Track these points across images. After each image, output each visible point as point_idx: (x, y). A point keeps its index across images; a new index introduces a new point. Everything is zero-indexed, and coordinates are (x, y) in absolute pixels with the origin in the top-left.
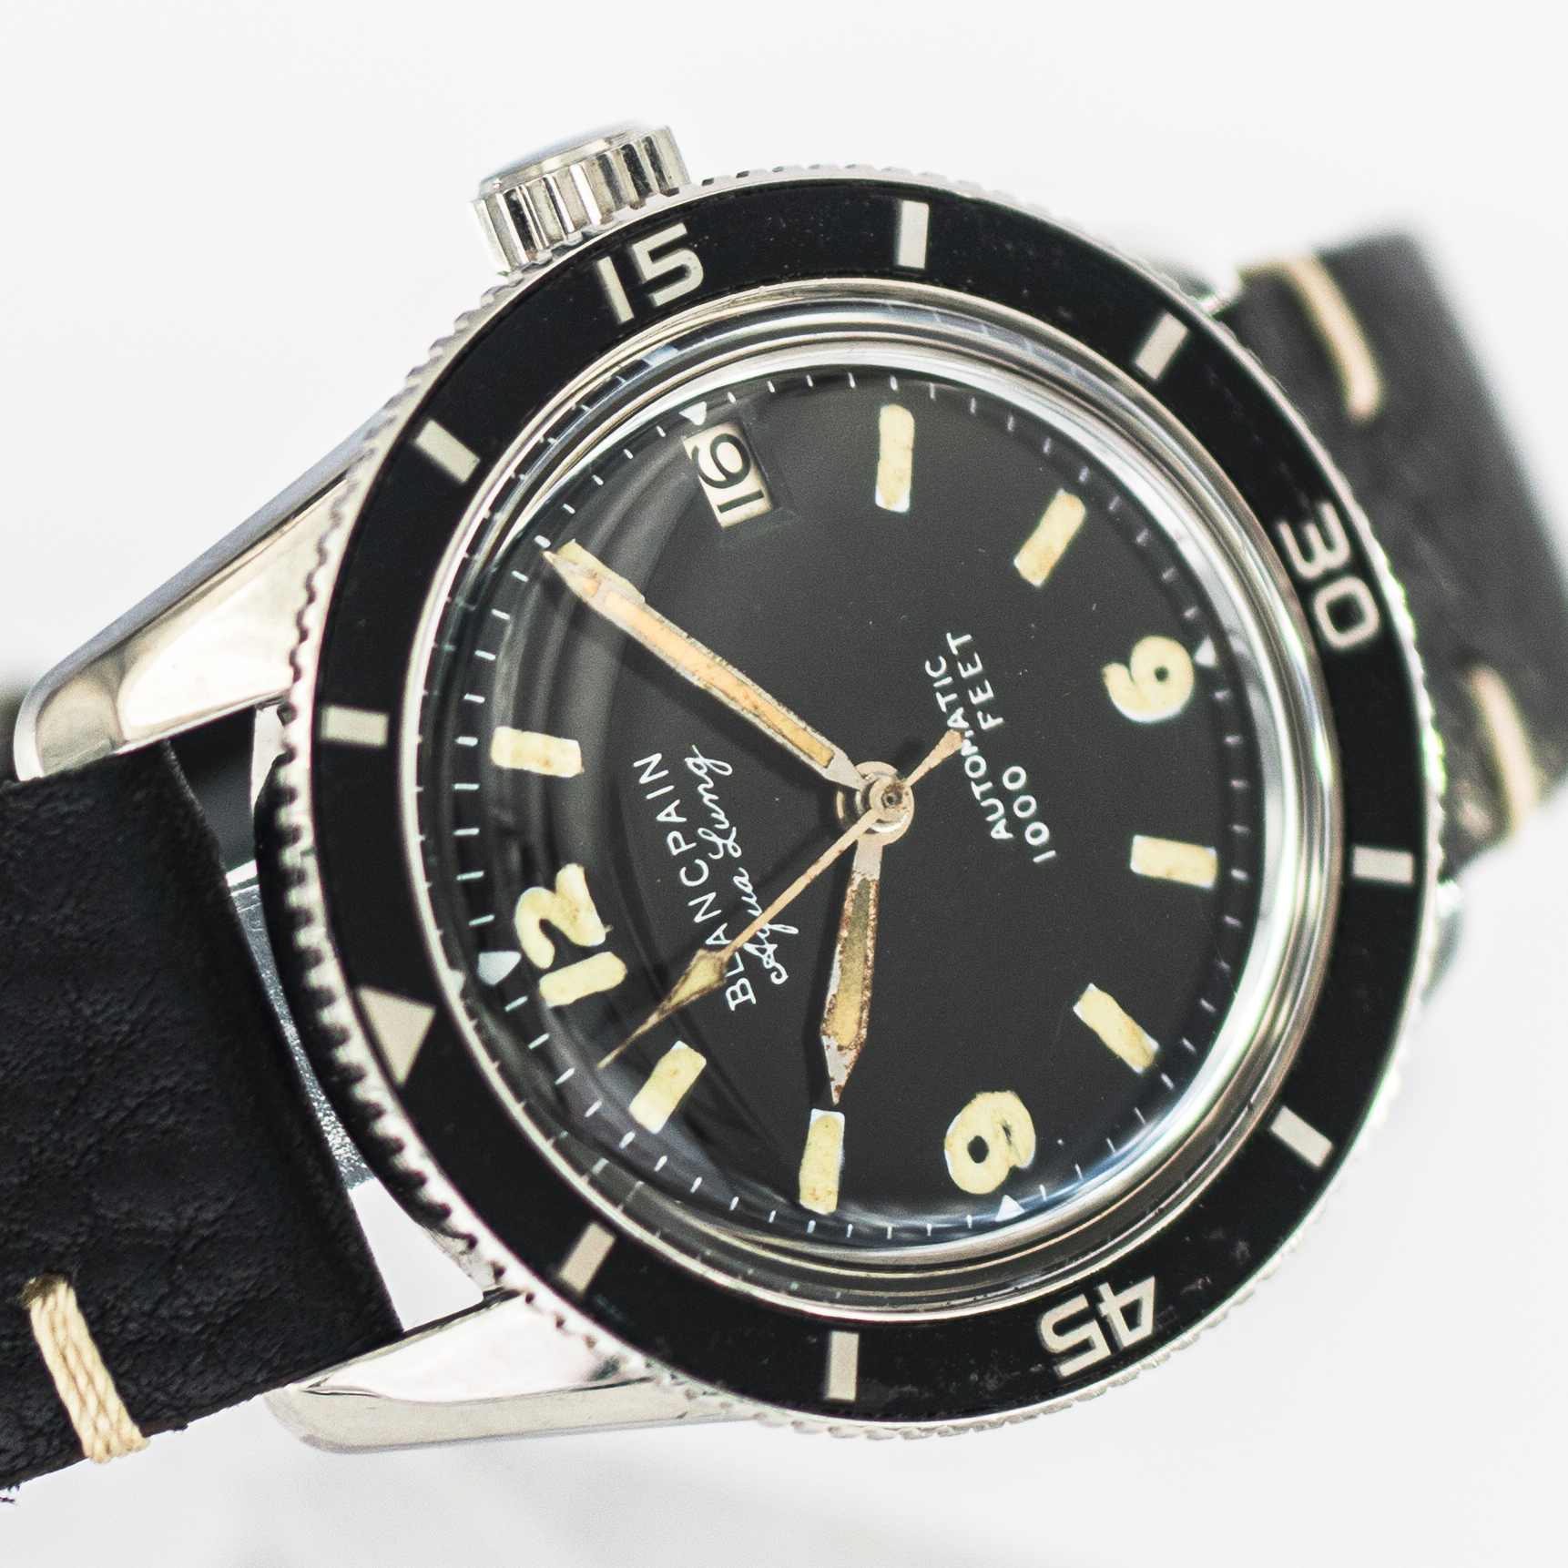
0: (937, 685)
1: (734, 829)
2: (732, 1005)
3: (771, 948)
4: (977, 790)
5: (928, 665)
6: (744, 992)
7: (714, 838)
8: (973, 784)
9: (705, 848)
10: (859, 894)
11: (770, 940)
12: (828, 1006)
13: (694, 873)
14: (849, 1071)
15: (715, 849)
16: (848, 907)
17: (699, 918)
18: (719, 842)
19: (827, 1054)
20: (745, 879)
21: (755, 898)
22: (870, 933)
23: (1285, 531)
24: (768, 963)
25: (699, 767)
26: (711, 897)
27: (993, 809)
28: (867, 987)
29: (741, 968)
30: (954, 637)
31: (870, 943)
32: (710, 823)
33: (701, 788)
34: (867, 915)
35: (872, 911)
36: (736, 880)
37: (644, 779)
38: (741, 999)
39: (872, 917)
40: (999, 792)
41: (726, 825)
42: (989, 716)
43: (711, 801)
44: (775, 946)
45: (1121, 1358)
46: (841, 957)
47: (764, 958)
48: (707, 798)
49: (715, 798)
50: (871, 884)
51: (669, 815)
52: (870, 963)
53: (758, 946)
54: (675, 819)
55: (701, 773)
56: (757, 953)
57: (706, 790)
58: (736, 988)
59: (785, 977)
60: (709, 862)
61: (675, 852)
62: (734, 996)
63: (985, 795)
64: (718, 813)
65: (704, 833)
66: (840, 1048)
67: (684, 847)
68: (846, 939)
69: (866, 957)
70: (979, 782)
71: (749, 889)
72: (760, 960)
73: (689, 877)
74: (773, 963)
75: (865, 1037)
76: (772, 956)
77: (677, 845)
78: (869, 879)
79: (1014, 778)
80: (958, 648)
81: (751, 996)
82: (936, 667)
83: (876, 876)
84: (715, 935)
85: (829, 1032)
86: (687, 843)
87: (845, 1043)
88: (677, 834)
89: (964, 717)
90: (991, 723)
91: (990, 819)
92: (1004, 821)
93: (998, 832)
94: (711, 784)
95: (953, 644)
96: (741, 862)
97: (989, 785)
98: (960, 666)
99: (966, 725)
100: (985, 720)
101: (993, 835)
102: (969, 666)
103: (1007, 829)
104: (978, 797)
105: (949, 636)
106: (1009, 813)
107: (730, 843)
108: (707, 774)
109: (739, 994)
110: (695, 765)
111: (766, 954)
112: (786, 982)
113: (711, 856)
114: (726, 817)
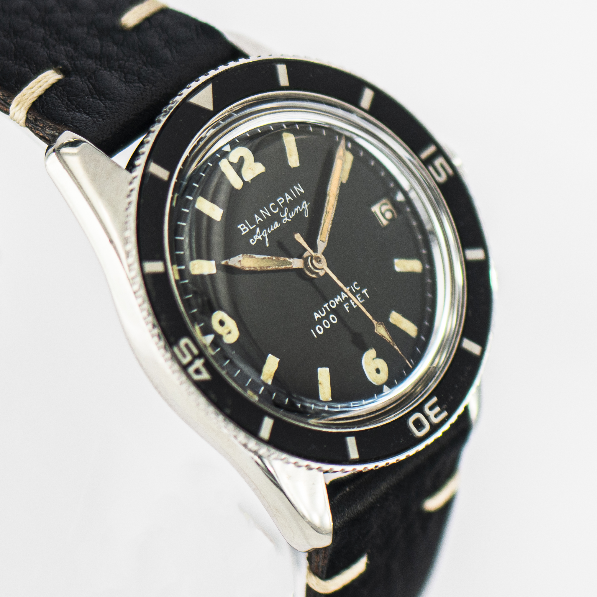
0: (352, 287)
1: (291, 220)
2: (239, 227)
3: (260, 237)
5: (356, 283)
6: (245, 230)
7: (286, 214)
8: (327, 304)
9: (282, 210)
10: (287, 262)
11: (262, 237)
12: (251, 255)
13: (274, 208)
14: (234, 266)
15: (283, 214)
16: (282, 259)
17: (261, 211)
18: (285, 215)
19: (237, 257)
20: (277, 226)
21: (273, 230)
22: (277, 267)
23: (435, 399)
24: (255, 237)
25: (304, 206)
26: (269, 215)
27: (323, 313)
28: (261, 268)
29: (251, 228)
30: (366, 291)
31: (274, 267)
32: (290, 211)
33: (298, 207)
34: (282, 265)
35: (283, 267)
36: (276, 223)
37: (296, 188)
38: (242, 229)
39: (281, 267)
40: (328, 314)
41: (291, 217)
42: (348, 307)
43: (296, 211)
44: (261, 239)
45: (184, 368)
46: (267, 258)
47: (257, 236)
48: (296, 209)
49: (298, 212)
50: (291, 265)
51: (288, 198)
52: (268, 268)
53: (259, 233)
54: (287, 199)
55: (303, 207)
56: (257, 233)
57: (299, 209)
58: (245, 227)
59: (253, 244)
60: (278, 213)
61: (278, 200)
62: (242, 227)
63: (325, 308)
64: (294, 213)
65: (286, 210)
66: (240, 261)
67: (280, 203)
68: (272, 259)
69: (269, 267)
70: (329, 306)
71: (275, 228)
72: (255, 234)
73: (272, 206)
74: (256, 239)
75: (246, 269)
76: (258, 238)
77: (280, 201)
78: (293, 264)
79: (333, 319)
80: (364, 293)
81: (244, 233)
82: (357, 286)
83: (294, 267)
84: (258, 217)
85: (244, 257)
86: (282, 204)
87: (242, 263)
88: (283, 201)
89: (346, 298)
90: (347, 308)
91: (319, 311)
92: (320, 317)
93: (316, 315)
94: (301, 210)
95: (364, 291)
96: (282, 224)
97: (329, 310)
98: (359, 295)
99: (344, 299)
100: (347, 306)
101: (315, 314)
102: (360, 298)
103: (318, 318)
104: (324, 306)
105: (366, 289)
106: (323, 318)
107: (286, 219)
108: (303, 209)
109: (244, 229)
110: (305, 204)
111: (258, 236)
112: (251, 245)
113: (281, 213)
114: (293, 217)
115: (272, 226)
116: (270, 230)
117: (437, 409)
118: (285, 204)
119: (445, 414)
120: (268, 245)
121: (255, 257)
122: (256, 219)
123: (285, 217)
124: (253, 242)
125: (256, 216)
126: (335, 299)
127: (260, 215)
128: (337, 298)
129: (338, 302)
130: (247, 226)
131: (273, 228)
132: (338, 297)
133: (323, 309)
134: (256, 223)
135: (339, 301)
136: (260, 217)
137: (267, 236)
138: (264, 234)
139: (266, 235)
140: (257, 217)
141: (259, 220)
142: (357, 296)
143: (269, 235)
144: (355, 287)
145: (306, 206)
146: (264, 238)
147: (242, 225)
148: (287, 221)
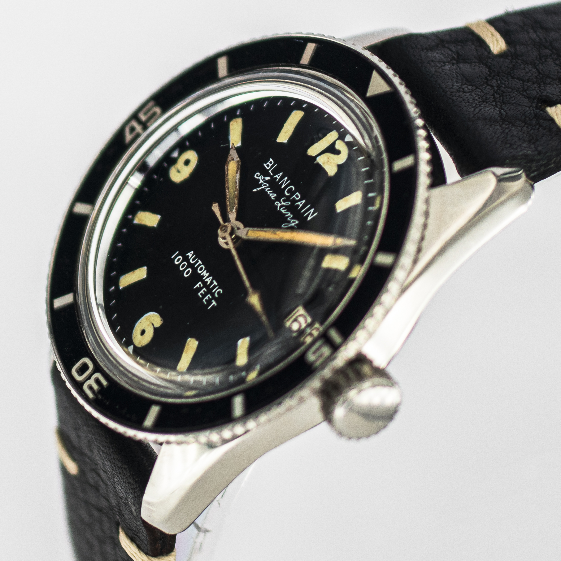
0: (218, 287)
1: (278, 209)
2: (271, 160)
3: (261, 182)
4: (200, 262)
5: (221, 292)
7: (284, 204)
8: (201, 263)
9: (288, 199)
10: (233, 207)
11: (262, 183)
12: (239, 170)
14: (229, 155)
15: (284, 201)
16: (236, 201)
17: (286, 178)
18: (283, 203)
19: (237, 156)
20: (272, 197)
22: (228, 197)
23: (105, 383)
24: (261, 177)
25: (294, 222)
26: (283, 187)
27: (193, 260)
28: (227, 181)
29: (270, 171)
30: (214, 305)
31: (228, 194)
32: (287, 207)
33: (292, 216)
34: (230, 202)
36: (275, 195)
37: (312, 210)
38: (268, 163)
39: (228, 201)
40: (192, 266)
41: (281, 209)
42: (199, 287)
44: (260, 183)
45: (135, 116)
46: (237, 185)
47: (263, 178)
49: (287, 216)
50: (229, 210)
51: (301, 203)
52: (227, 188)
53: (265, 180)
54: (299, 203)
55: (292, 221)
56: (265, 178)
57: (290, 216)
58: (270, 165)
59: (255, 176)
60: (285, 196)
61: (297, 193)
62: (271, 163)
63: (197, 262)
64: (285, 211)
65: (288, 204)
66: (233, 159)
67: (294, 196)
68: (236, 191)
70: (200, 265)
71: (271, 195)
72: (264, 177)
73: (291, 188)
75: (226, 166)
76: (260, 179)
77: (297, 196)
80: (212, 303)
82: (219, 293)
83: (228, 214)
85: (237, 162)
86: (294, 198)
87: (232, 161)
88: (297, 199)
89: (207, 282)
90: (198, 285)
91: (194, 256)
92: (189, 258)
93: (191, 254)
94: (288, 219)
95: (214, 303)
96: (275, 201)
97: (196, 266)
98: (211, 297)
99: (206, 280)
100: (200, 285)
101: (192, 252)
102: (208, 299)
103: (188, 256)
104: (199, 260)
105: (216, 305)
106: (188, 261)
107: (279, 205)
109: (269, 164)
113: (285, 198)
114: (282, 211)
115: (272, 191)
116: (267, 190)
118: (294, 201)
120: (254, 190)
121: (237, 173)
122: (279, 175)
123: (281, 203)
124: (257, 176)
125: (281, 174)
126: (206, 271)
127: (282, 178)
128: (207, 273)
130: (272, 167)
133: (197, 259)
134: (274, 174)
135: (204, 275)
136: (280, 177)
137: (262, 189)
138: (264, 185)
139: (263, 187)
141: (277, 177)
142: (209, 295)
143: (263, 190)
144: (218, 291)
145: (293, 224)
146: (261, 185)
147: (273, 162)
148: (278, 206)
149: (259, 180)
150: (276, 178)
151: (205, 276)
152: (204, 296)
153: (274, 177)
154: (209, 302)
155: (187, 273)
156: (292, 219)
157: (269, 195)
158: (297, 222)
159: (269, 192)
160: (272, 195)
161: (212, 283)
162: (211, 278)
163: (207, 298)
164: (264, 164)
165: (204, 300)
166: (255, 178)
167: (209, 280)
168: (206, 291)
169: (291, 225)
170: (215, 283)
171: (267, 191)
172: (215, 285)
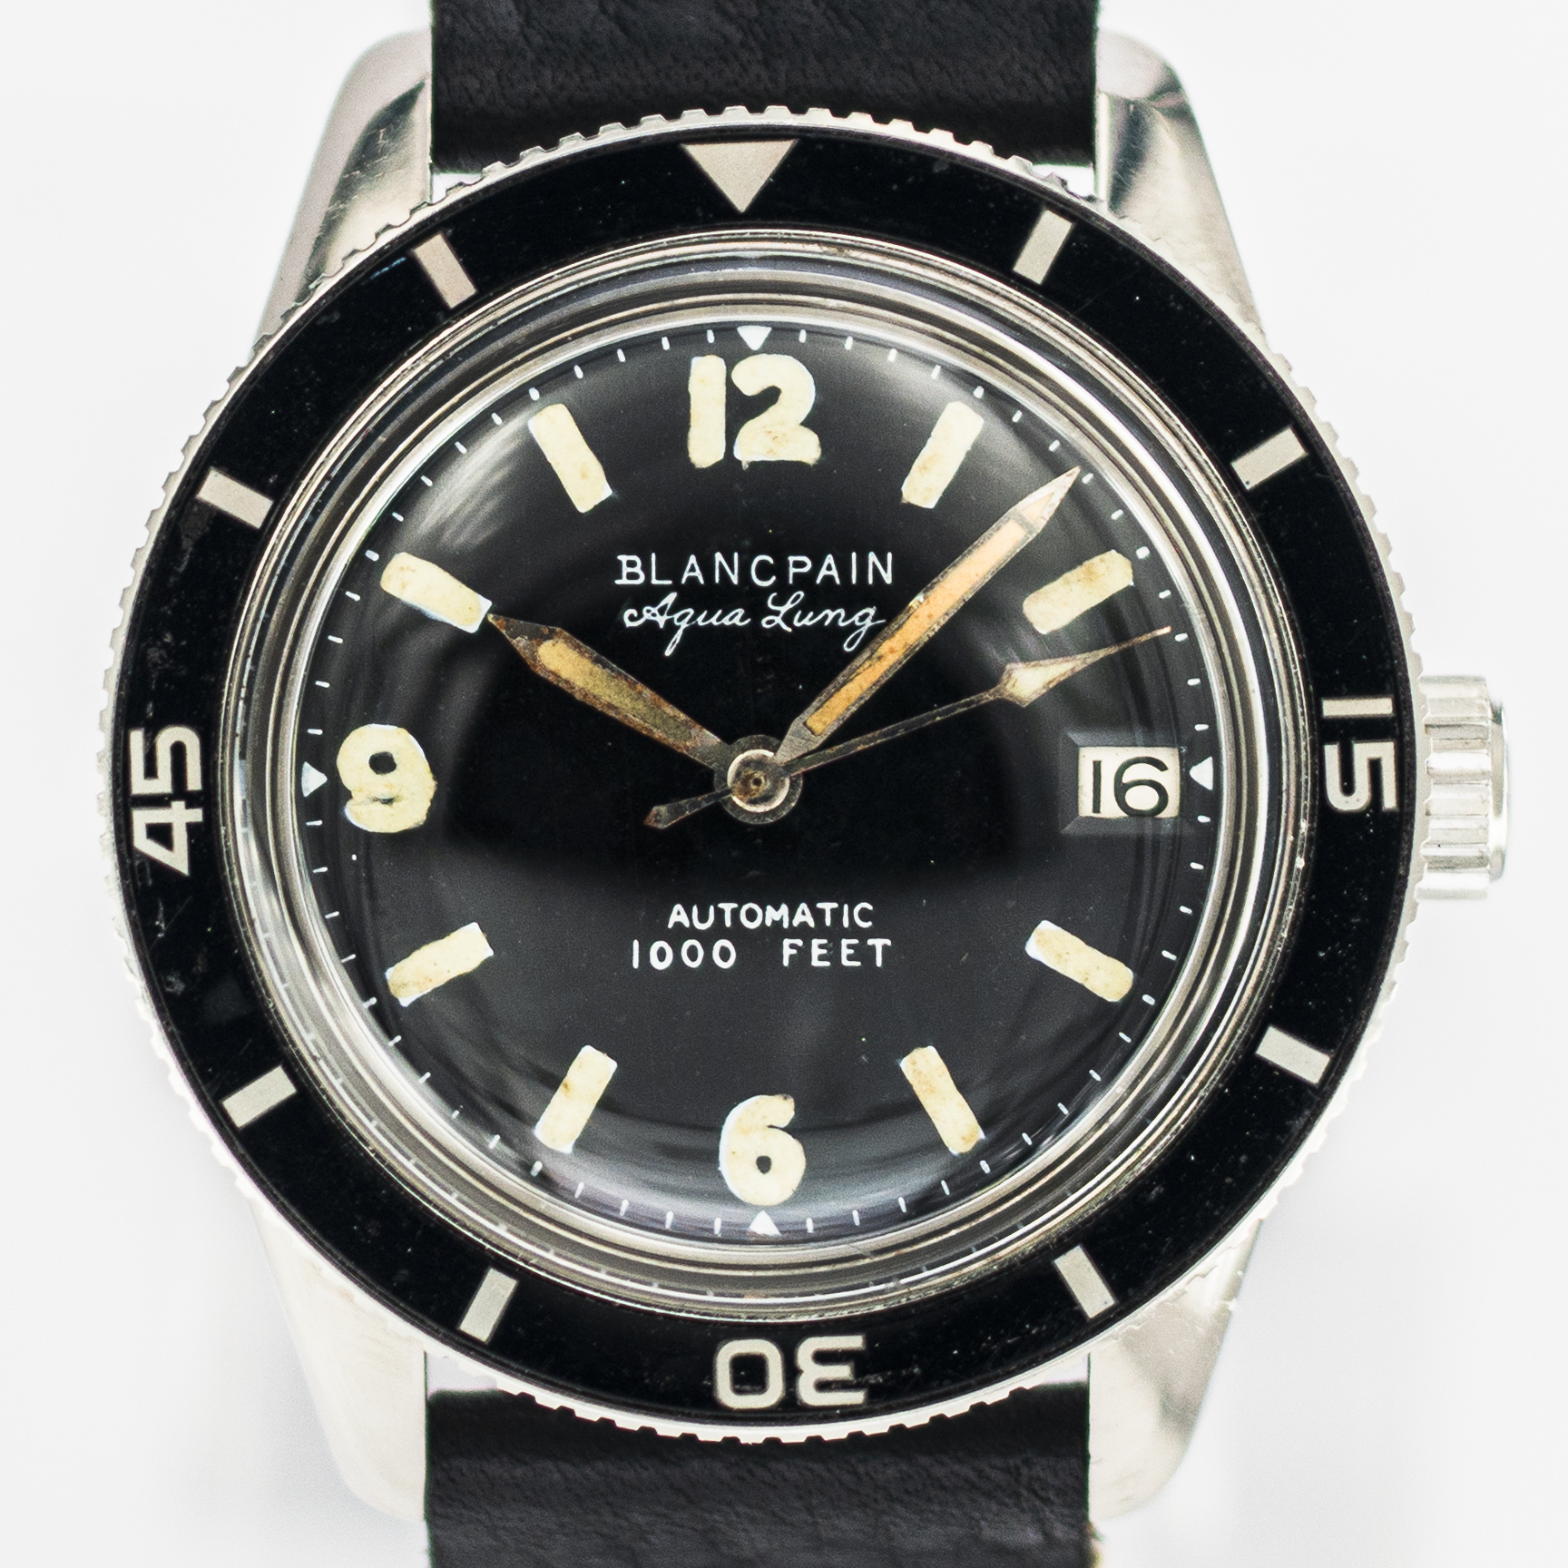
0: (846, 907)
1: (790, 630)
2: (623, 558)
4: (728, 907)
5: (870, 907)
6: (632, 576)
7: (789, 606)
8: (735, 905)
11: (669, 623)
13: (764, 571)
16: (669, 709)
17: (719, 557)
18: (783, 609)
23: (855, 1342)
24: (648, 611)
25: (863, 618)
26: (735, 579)
27: (703, 918)
28: (587, 695)
29: (654, 581)
30: (885, 947)
32: (804, 608)
33: (842, 612)
34: (656, 726)
35: (657, 733)
37: (872, 557)
38: (626, 570)
39: (652, 730)
40: (718, 931)
41: (796, 624)
42: (794, 952)
43: (826, 616)
44: (661, 626)
45: (124, 802)
47: (654, 610)
50: (682, 742)
52: (607, 708)
53: (669, 607)
54: (823, 572)
55: (856, 618)
57: (839, 615)
58: (638, 569)
59: (629, 624)
60: (768, 591)
61: (792, 559)
62: (632, 564)
63: (719, 913)
64: (811, 619)
66: (539, 643)
67: (792, 570)
68: (640, 693)
69: (616, 709)
70: (735, 913)
71: (726, 621)
72: (654, 605)
74: (647, 616)
75: (539, 673)
77: (799, 564)
78: (689, 743)
79: (725, 954)
80: (873, 948)
81: (624, 581)
82: (864, 915)
84: (697, 567)
86: (795, 575)
87: (542, 650)
89: (804, 925)
90: (787, 952)
91: (695, 909)
92: (687, 924)
93: (679, 913)
95: (879, 944)
97: (728, 923)
98: (855, 941)
99: (796, 923)
100: (793, 946)
101: (678, 907)
102: (852, 951)
103: (678, 925)
104: (721, 905)
105: (888, 942)
106: (693, 933)
107: (778, 620)
108: (853, 622)
109: (631, 570)
110: (866, 615)
111: (657, 613)
112: (623, 624)
113: (775, 594)
114: (804, 627)
115: (720, 612)
116: (704, 620)
117: (843, 1372)
118: (805, 581)
119: (857, 1397)
120: (668, 652)
122: (688, 567)
125: (693, 560)
126: (769, 908)
127: (707, 567)
128: (777, 908)
129: (774, 922)
130: (646, 568)
131: (719, 620)
132: (784, 909)
133: (712, 908)
135: (777, 919)
137: (686, 631)
138: (680, 619)
139: (684, 625)
140: (693, 566)
141: (692, 574)
142: (845, 942)
143: (693, 631)
144: (856, 914)
145: (868, 623)
146: (671, 628)
147: (635, 558)
148: (778, 625)
149: (651, 625)
150: (693, 580)
151: (782, 917)
152: (833, 954)
153: (684, 581)
154: (864, 953)
155: (725, 956)
156: (848, 616)
157: (723, 625)
158: (872, 611)
159: (713, 620)
160: (731, 619)
161: (818, 915)
162: (803, 906)
163: (845, 952)
164: (618, 582)
165: (845, 962)
166: (631, 628)
167: (804, 916)
168: (824, 941)
169: (864, 630)
170: (827, 907)
171: (707, 623)
172: (833, 911)
